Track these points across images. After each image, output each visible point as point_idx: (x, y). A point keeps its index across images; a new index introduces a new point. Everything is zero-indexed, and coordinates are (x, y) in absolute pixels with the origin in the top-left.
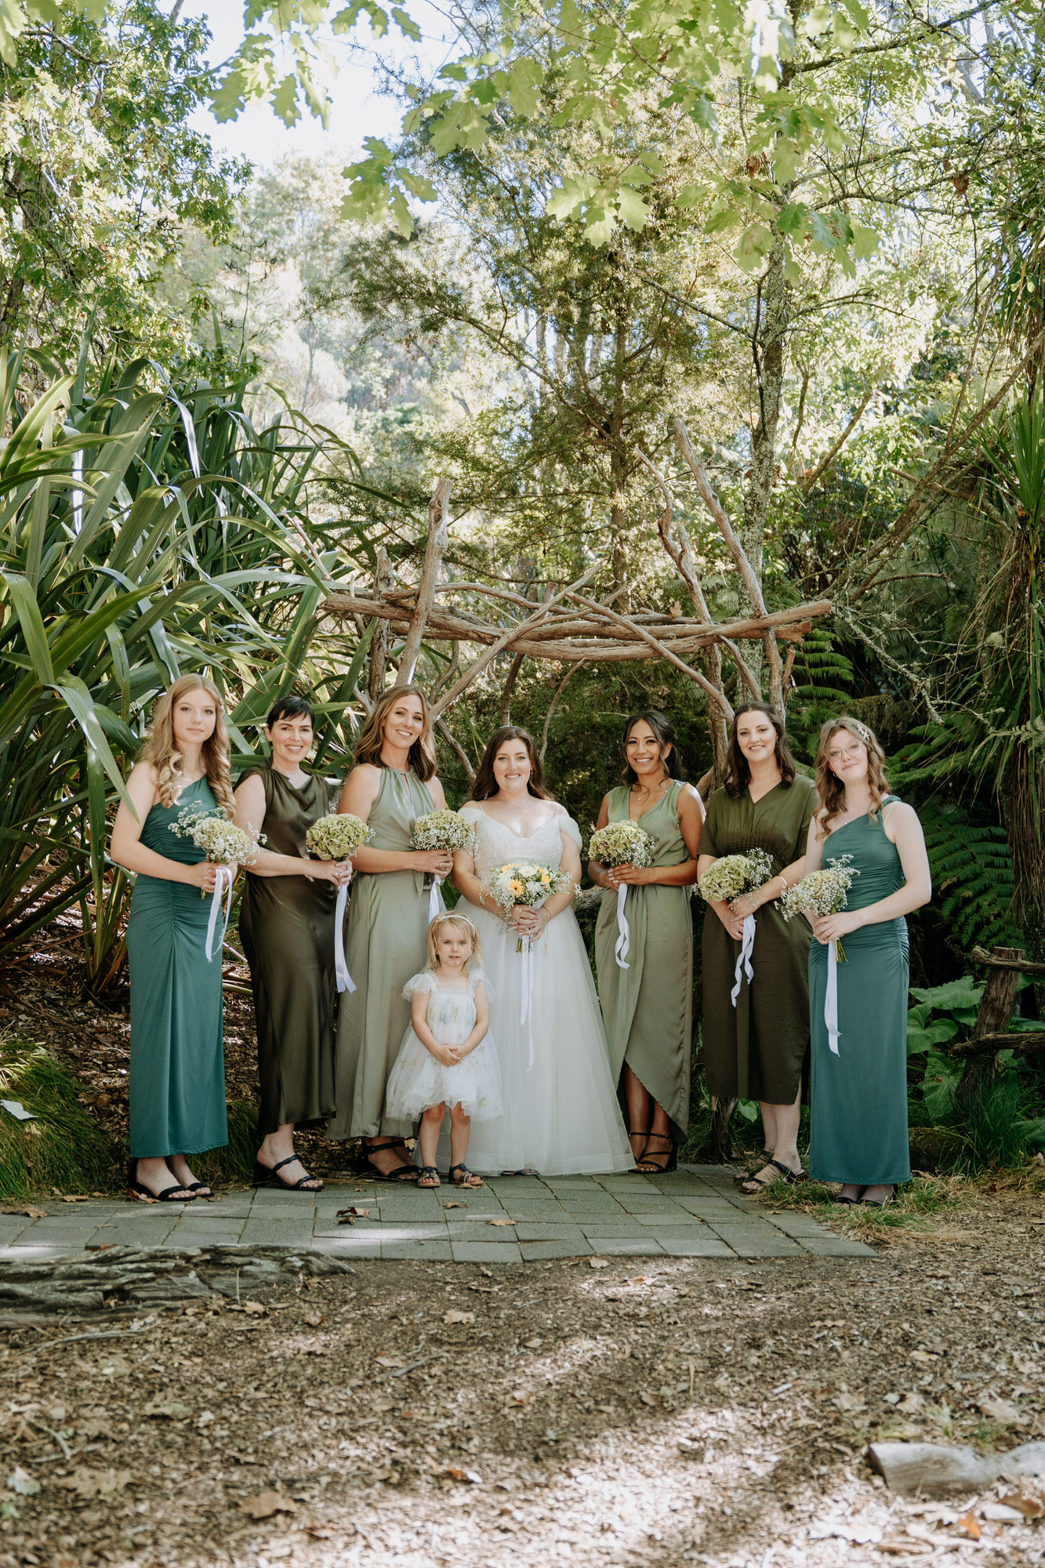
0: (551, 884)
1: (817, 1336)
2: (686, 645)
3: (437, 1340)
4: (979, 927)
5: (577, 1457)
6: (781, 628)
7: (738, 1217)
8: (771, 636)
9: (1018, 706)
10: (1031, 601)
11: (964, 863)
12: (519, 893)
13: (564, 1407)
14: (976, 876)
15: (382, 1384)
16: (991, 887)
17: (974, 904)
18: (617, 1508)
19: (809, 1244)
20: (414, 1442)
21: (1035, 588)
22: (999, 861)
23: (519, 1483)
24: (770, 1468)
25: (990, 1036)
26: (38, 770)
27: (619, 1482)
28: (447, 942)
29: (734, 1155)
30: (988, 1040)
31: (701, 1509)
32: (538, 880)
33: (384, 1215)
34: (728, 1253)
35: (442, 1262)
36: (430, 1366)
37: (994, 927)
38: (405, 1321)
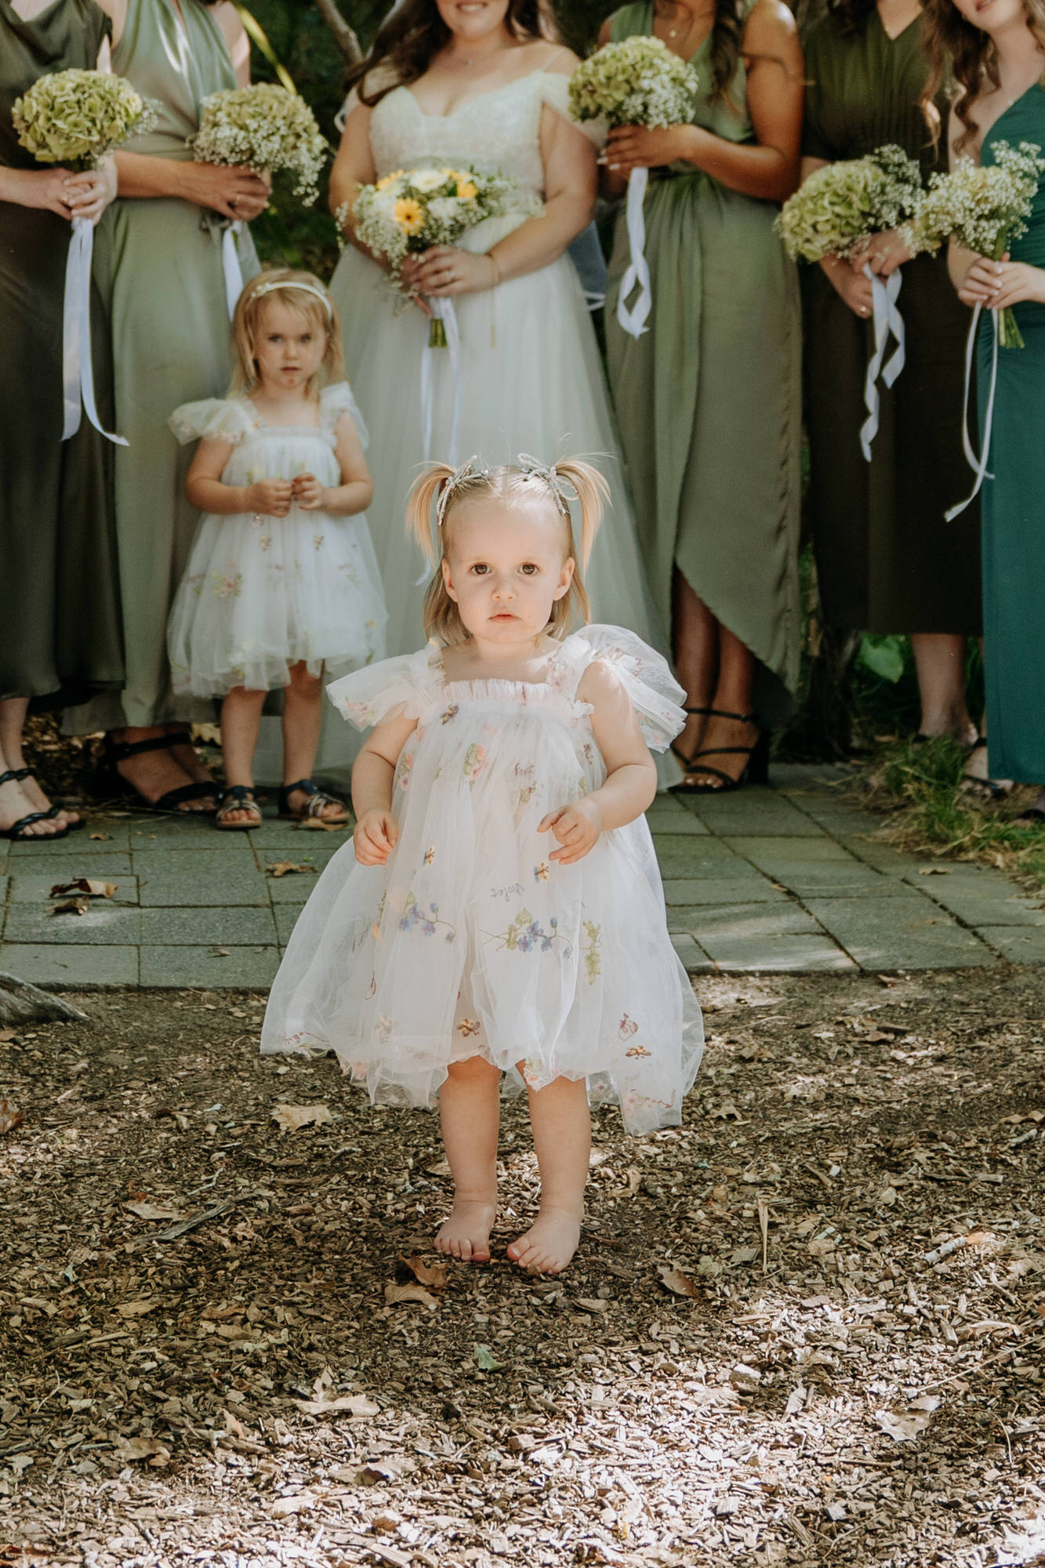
0: (480, 198)
1: (1014, 1142)
3: (249, 1162)
5: (529, 1409)
7: (857, 878)
12: (414, 227)
13: (505, 1302)
15: (137, 1256)
18: (608, 1515)
19: (1003, 940)
20: (201, 1380)
23: (410, 1465)
24: (922, 1422)
27: (612, 1459)
28: (274, 338)
29: (856, 743)
31: (780, 1513)
32: (452, 192)
33: (145, 892)
34: (842, 963)
36: (234, 1218)
38: (185, 1123)
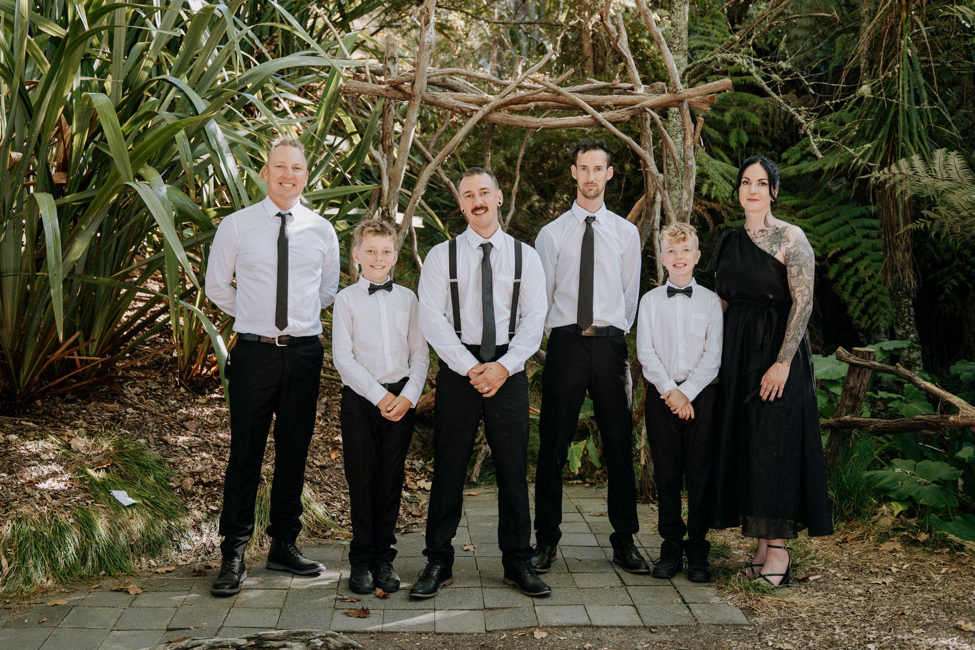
2: (619, 115)
4: (857, 286)
6: (693, 100)
8: (685, 106)
9: (889, 120)
10: (902, 37)
11: (847, 236)
14: (855, 246)
16: (866, 254)
17: (853, 269)
19: (698, 611)
21: (905, 27)
22: (874, 233)
25: (848, 417)
26: (131, 226)
30: (846, 420)
34: (638, 622)
35: (426, 634)
37: (868, 286)
